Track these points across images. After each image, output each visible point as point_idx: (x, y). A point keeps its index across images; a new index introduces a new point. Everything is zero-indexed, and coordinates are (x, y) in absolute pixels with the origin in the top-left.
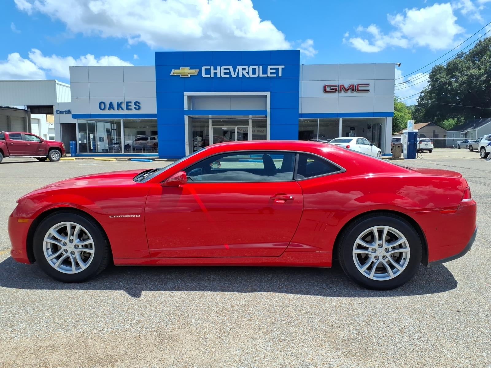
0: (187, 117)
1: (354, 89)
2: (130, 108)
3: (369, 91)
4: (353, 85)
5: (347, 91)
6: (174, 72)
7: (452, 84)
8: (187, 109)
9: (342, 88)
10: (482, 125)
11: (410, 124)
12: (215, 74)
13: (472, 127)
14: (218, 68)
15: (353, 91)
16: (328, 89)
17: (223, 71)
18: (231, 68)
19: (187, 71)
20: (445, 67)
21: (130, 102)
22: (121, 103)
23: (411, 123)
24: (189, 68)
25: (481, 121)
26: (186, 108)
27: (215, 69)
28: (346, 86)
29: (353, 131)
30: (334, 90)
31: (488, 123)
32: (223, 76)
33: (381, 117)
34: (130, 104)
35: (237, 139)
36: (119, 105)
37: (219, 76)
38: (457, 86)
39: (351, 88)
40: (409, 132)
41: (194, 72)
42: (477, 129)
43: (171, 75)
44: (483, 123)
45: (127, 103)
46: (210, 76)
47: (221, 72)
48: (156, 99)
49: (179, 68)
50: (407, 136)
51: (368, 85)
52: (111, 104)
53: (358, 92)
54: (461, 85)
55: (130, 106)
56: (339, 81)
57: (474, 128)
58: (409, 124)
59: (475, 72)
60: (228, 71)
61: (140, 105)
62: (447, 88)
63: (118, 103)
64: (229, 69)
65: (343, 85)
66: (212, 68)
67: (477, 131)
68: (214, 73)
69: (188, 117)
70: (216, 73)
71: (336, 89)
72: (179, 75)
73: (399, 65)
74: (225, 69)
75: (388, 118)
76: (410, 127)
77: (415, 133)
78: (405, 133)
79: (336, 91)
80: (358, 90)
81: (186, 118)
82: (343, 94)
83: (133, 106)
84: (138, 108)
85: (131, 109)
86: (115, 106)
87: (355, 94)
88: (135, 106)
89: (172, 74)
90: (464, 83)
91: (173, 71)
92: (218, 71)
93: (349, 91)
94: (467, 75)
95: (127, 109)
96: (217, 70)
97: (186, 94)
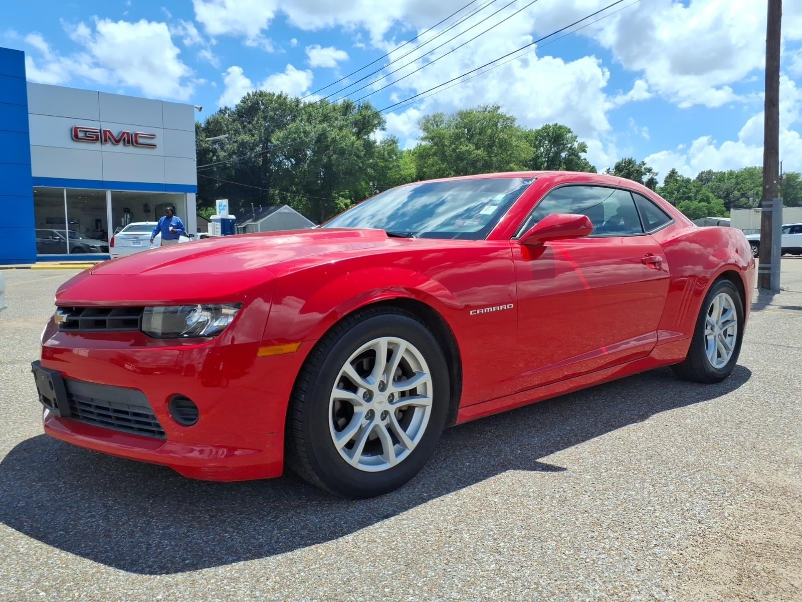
1: (130, 140)
3: (155, 146)
4: (128, 133)
5: (118, 142)
7: (217, 152)
9: (109, 138)
10: (264, 217)
11: (221, 205)
13: (250, 219)
15: (128, 143)
16: (81, 135)
20: (203, 126)
23: (223, 205)
25: (261, 211)
28: (115, 133)
29: (128, 215)
30: (93, 137)
31: (271, 215)
33: (178, 193)
38: (225, 156)
39: (124, 139)
40: (221, 219)
42: (259, 222)
44: (266, 213)
50: (219, 224)
51: (152, 136)
53: (138, 147)
54: (230, 155)
56: (101, 122)
57: (255, 220)
58: (219, 206)
59: (245, 137)
62: (212, 158)
65: (109, 132)
67: (259, 225)
71: (97, 136)
73: (201, 109)
75: (188, 194)
76: (222, 211)
77: (231, 221)
78: (216, 220)
79: (97, 140)
80: (136, 142)
82: (108, 147)
87: (130, 149)
90: (234, 153)
93: (121, 143)
94: (236, 142)
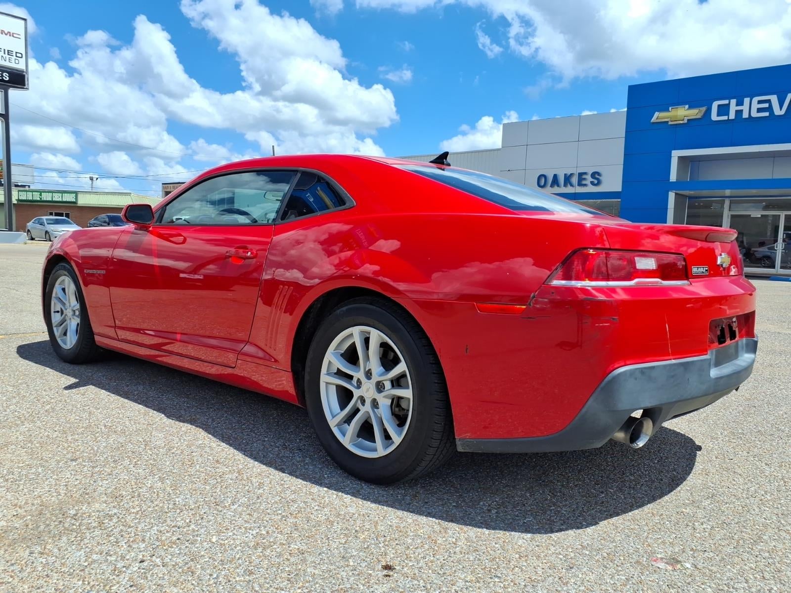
0: (674, 194)
2: (584, 182)
6: (658, 117)
8: (675, 181)
12: (739, 113)
14: (747, 100)
17: (755, 106)
18: (774, 99)
19: (682, 113)
21: (585, 173)
22: (572, 175)
24: (687, 106)
26: (673, 177)
27: (740, 103)
32: (755, 114)
34: (584, 177)
35: (782, 237)
36: (568, 179)
37: (745, 115)
41: (695, 113)
43: (653, 123)
45: (581, 174)
46: (727, 117)
47: (751, 107)
48: (622, 167)
49: (669, 110)
52: (555, 176)
55: (585, 179)
60: (766, 105)
61: (600, 178)
63: (565, 175)
64: (769, 101)
66: (733, 102)
68: (737, 112)
69: (676, 194)
70: (741, 111)
72: (668, 122)
74: (760, 102)
81: (672, 196)
83: (589, 179)
84: (596, 182)
85: (585, 185)
86: (562, 180)
88: (592, 180)
89: (654, 120)
91: (657, 114)
92: (745, 108)
95: (580, 184)
96: (742, 104)
97: (676, 154)
